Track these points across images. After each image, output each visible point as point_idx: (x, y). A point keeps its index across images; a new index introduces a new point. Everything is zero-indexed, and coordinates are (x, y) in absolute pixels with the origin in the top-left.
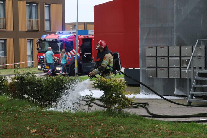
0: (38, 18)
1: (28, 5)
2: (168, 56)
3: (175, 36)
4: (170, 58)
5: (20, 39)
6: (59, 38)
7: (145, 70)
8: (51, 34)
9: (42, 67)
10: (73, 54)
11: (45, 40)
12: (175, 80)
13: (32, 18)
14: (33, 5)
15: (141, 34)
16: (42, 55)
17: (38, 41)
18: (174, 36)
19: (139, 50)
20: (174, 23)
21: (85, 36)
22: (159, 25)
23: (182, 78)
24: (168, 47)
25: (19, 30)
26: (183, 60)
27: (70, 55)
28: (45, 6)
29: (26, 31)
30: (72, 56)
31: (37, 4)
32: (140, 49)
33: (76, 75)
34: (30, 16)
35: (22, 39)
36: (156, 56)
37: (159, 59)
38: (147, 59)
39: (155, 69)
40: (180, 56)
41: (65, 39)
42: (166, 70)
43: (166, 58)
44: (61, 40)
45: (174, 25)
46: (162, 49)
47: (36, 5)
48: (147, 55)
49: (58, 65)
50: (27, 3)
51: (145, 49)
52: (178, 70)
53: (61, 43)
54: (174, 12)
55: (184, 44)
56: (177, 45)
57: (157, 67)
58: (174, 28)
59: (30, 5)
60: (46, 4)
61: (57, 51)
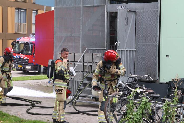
0: (26, 22)
1: (17, 11)
3: (81, 45)
5: (8, 40)
6: (30, 40)
8: (25, 37)
9: (15, 66)
11: (18, 42)
13: (20, 23)
14: (22, 11)
15: (55, 41)
16: (15, 55)
17: (12, 42)
19: (53, 56)
20: (80, 33)
24: (74, 54)
25: (8, 32)
26: (85, 66)
28: (33, 12)
29: (14, 33)
31: (26, 10)
33: (41, 74)
34: (19, 20)
35: (10, 40)
44: (31, 42)
45: (80, 35)
47: (24, 11)
49: (28, 64)
50: (16, 9)
53: (32, 45)
54: (80, 24)
58: (80, 37)
59: (19, 11)
60: (33, 10)
61: (28, 52)
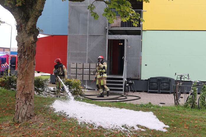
2: (83, 68)
4: (84, 70)
7: (70, 76)
10: (6, 65)
12: (86, 81)
18: (86, 58)
21: (13, 55)
22: (78, 52)
23: (90, 80)
27: (4, 66)
30: (5, 66)
32: (67, 64)
36: (76, 68)
37: (78, 69)
38: (71, 69)
39: (75, 75)
40: (90, 69)
41: (2, 56)
42: (82, 75)
43: (82, 70)
46: (80, 64)
48: (71, 67)
51: (70, 64)
52: (88, 76)
55: (92, 62)
56: (88, 62)
57: (76, 74)
